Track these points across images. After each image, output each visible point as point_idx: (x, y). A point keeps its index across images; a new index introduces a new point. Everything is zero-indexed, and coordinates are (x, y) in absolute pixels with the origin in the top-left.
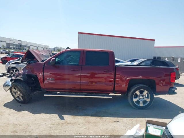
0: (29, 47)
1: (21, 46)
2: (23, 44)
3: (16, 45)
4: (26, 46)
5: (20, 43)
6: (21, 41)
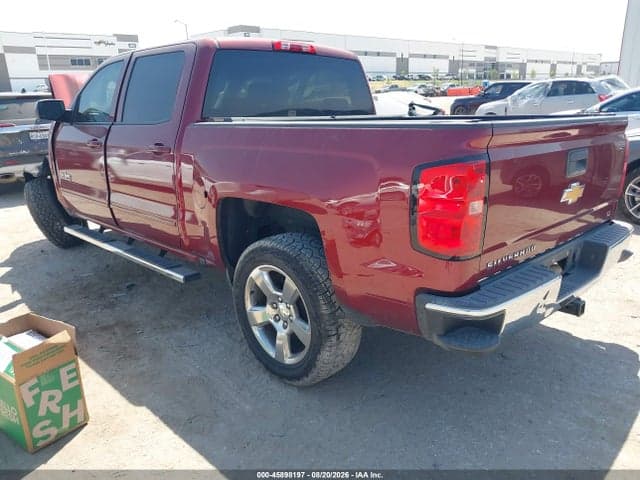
0: (522, 67)
1: (495, 65)
2: (502, 59)
3: (480, 64)
4: (510, 66)
5: (491, 54)
6: (495, 48)
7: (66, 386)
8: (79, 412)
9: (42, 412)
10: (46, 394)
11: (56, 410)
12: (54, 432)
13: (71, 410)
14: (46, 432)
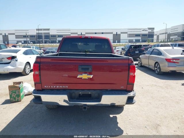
7: (17, 94)
8: (19, 99)
9: (12, 96)
10: (13, 94)
11: (15, 97)
12: (14, 100)
13: (18, 98)
14: (12, 100)
